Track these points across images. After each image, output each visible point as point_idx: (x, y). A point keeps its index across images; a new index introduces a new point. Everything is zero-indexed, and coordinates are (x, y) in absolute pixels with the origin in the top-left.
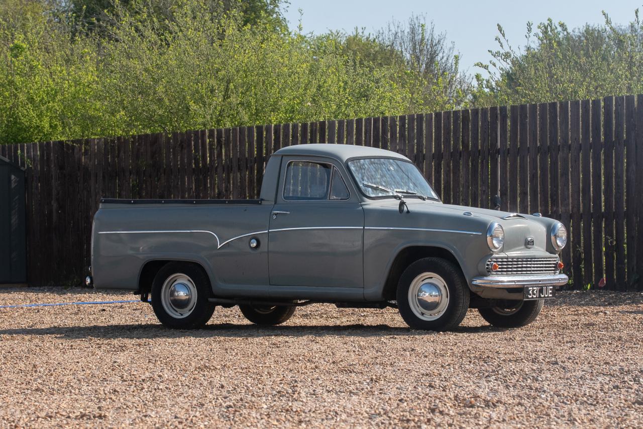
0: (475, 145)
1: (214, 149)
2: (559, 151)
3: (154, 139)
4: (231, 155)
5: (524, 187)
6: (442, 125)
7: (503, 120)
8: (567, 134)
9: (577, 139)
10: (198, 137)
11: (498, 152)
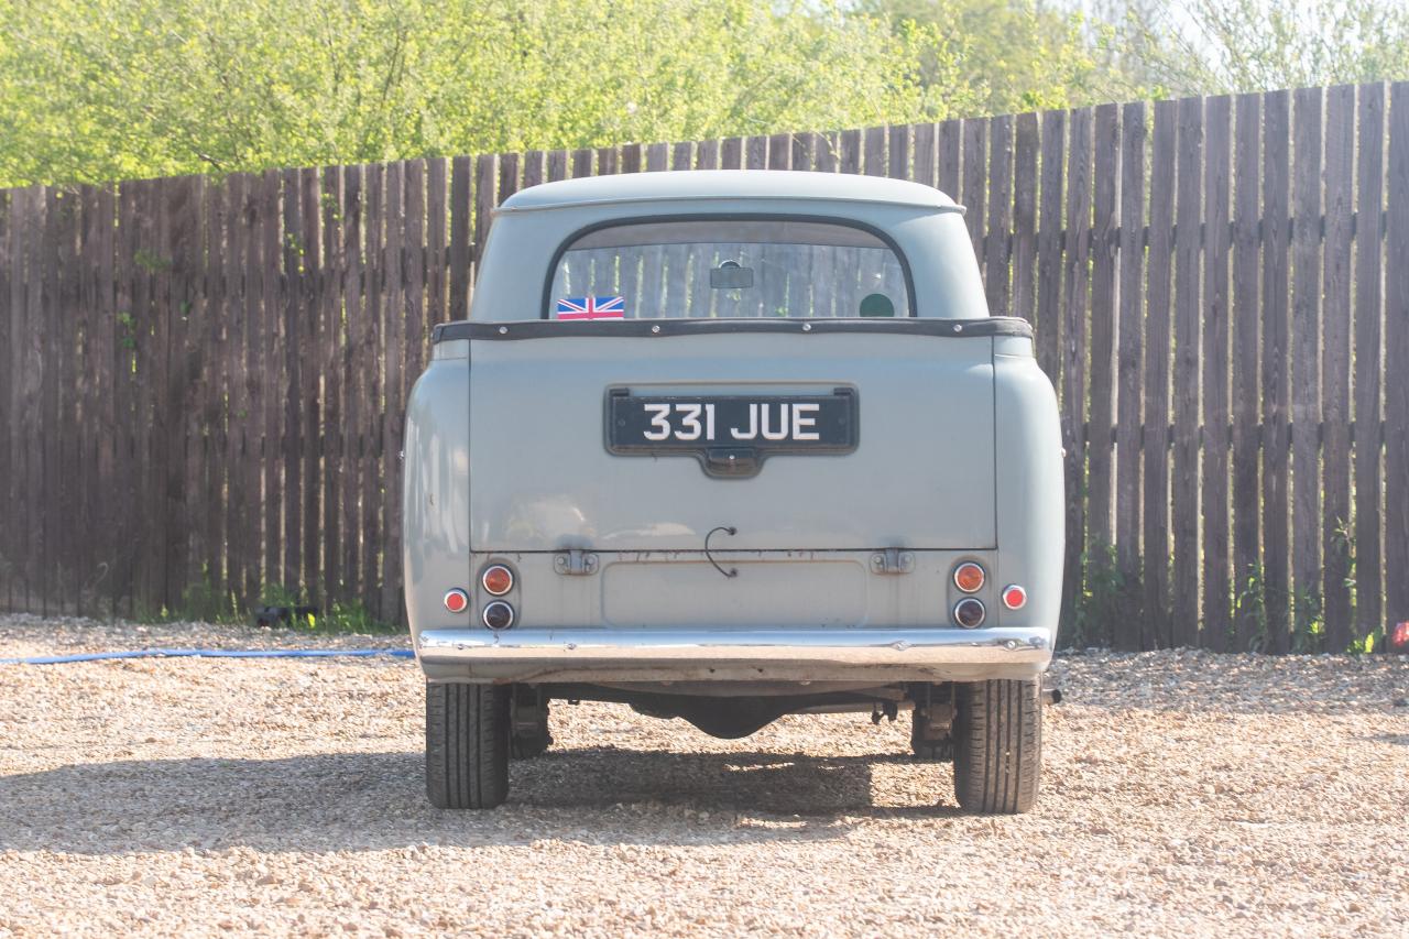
0: (1052, 216)
1: (337, 223)
2: (1291, 236)
3: (178, 192)
4: (384, 240)
5: (1188, 343)
6: (961, 159)
7: (1133, 145)
8: (1315, 187)
9: (1342, 202)
10: (295, 186)
11: (1116, 238)
